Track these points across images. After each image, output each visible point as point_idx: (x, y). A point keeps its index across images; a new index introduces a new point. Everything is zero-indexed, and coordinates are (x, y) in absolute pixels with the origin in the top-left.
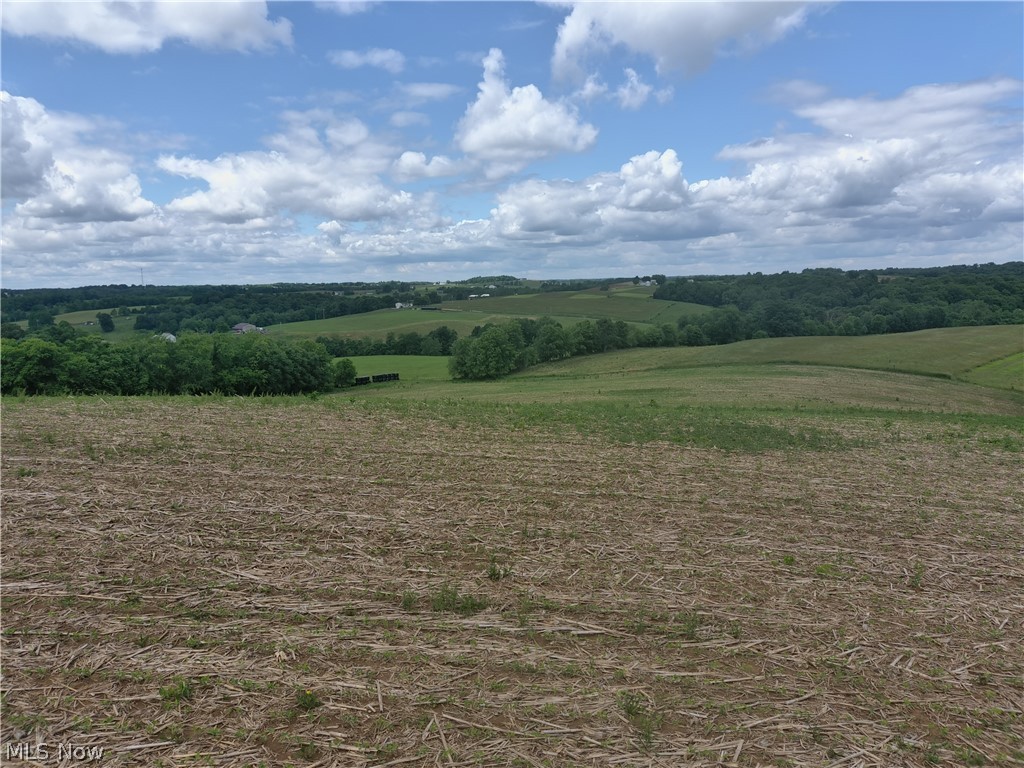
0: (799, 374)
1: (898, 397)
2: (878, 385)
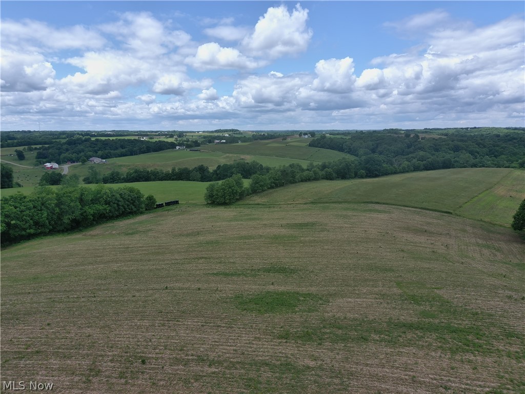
0: (379, 212)
1: (426, 228)
2: (417, 219)
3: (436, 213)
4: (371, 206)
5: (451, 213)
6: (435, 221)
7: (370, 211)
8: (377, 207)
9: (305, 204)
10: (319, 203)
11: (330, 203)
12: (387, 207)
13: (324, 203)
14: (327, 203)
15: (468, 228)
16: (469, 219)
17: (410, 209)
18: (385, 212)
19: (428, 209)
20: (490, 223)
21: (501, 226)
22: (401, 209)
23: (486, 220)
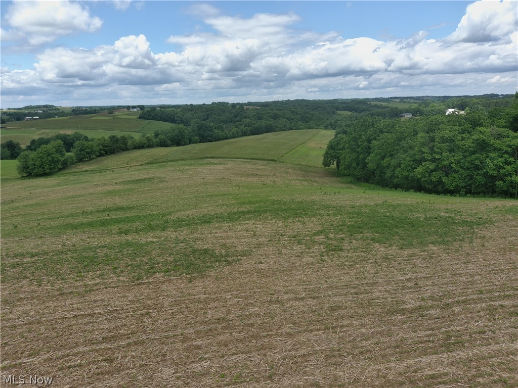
1: (257, 173)
2: (249, 167)
3: (264, 161)
4: (206, 161)
5: (276, 161)
6: (263, 167)
7: (207, 164)
8: (212, 161)
9: (140, 165)
10: (155, 163)
11: (167, 162)
12: (222, 160)
13: (160, 162)
14: (163, 162)
15: (290, 170)
16: (290, 164)
17: (242, 160)
18: (220, 164)
19: (256, 159)
20: (307, 166)
21: (315, 167)
22: (234, 161)
23: (303, 163)
